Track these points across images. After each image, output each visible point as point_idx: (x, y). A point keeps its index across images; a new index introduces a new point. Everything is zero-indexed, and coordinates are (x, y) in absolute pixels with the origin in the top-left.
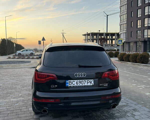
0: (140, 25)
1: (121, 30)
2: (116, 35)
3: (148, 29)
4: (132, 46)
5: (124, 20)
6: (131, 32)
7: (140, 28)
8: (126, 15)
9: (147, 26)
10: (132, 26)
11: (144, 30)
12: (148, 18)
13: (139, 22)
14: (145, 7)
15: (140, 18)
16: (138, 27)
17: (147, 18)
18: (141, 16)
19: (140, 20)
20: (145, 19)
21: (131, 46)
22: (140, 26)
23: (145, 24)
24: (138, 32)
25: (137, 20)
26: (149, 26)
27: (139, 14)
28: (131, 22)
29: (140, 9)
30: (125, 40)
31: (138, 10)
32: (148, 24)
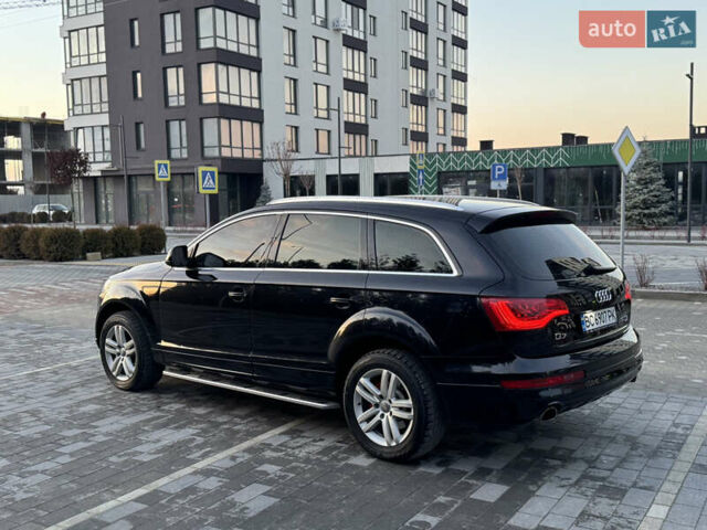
0: (179, 95)
2: (26, 130)
3: (219, 118)
6: (137, 125)
7: (179, 107)
8: (102, 30)
9: (213, 104)
10: (140, 95)
11: (201, 119)
12: (217, 62)
13: (175, 81)
14: (197, 10)
15: (176, 61)
16: (173, 102)
17: (213, 65)
18: (179, 48)
19: (181, 70)
20: (203, 66)
22: (182, 98)
23: (204, 91)
24: (174, 126)
25: (165, 69)
26: (225, 105)
27: (169, 37)
28: (134, 74)
29: (175, 12)
30: (104, 162)
31: (162, 15)
32: (218, 92)
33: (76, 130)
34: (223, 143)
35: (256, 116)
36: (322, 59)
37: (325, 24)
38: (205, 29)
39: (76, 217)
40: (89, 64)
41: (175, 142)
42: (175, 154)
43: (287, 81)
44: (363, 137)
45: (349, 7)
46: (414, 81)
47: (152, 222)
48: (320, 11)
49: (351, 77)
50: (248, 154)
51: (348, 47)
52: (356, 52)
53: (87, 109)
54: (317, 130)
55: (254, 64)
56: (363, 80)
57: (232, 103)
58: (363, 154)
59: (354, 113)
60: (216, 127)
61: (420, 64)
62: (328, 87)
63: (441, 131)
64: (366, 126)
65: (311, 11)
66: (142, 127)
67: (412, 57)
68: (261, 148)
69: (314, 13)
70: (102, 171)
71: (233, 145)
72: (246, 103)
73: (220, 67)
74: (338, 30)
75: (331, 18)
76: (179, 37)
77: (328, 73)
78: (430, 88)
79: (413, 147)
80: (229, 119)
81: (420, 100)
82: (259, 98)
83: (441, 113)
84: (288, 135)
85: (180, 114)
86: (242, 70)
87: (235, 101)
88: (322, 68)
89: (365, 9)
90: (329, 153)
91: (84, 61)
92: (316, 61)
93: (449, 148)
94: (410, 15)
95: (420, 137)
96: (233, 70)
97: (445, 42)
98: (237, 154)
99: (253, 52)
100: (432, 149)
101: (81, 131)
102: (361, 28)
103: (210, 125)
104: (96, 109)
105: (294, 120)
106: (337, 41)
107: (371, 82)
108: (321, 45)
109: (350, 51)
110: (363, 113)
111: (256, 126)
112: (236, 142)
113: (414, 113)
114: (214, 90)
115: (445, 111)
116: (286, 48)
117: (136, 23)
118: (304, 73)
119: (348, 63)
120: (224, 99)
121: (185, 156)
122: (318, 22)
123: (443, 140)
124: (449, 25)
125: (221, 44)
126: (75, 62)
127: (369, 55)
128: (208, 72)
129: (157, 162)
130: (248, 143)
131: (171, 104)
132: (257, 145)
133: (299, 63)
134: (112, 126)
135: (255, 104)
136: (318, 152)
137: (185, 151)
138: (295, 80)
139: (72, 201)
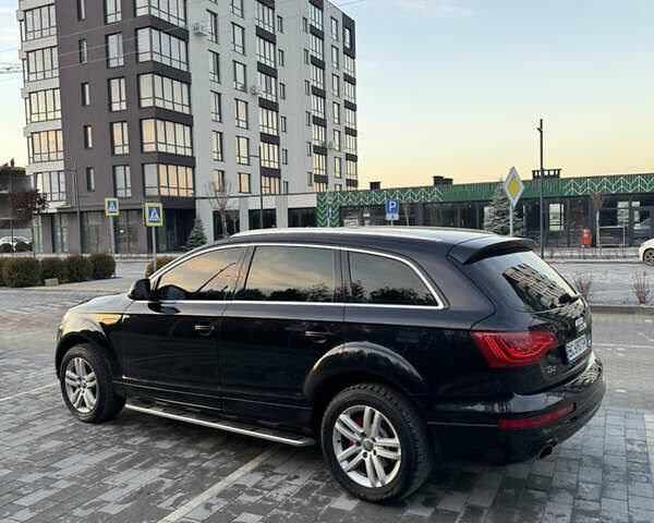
0: (124, 145)
1: (37, 158)
3: (158, 163)
4: (97, 231)
5: (51, 116)
6: (88, 169)
7: (124, 155)
8: (57, 92)
9: (154, 152)
10: (90, 145)
11: (143, 165)
12: (156, 118)
13: (120, 133)
14: (138, 75)
15: (121, 117)
16: (118, 151)
17: (152, 120)
18: (124, 107)
19: (125, 124)
21: (93, 229)
22: (126, 147)
23: (145, 141)
24: (120, 170)
25: (111, 124)
26: (163, 153)
27: (115, 97)
28: (86, 128)
29: (119, 78)
30: (59, 201)
31: (109, 80)
32: (157, 142)
33: (36, 174)
34: (162, 184)
35: (189, 162)
36: (242, 117)
37: (244, 89)
38: (146, 91)
39: (36, 248)
40: (47, 120)
41: (120, 184)
42: (121, 193)
43: (214, 135)
44: (277, 180)
45: (263, 76)
46: (316, 135)
47: (101, 250)
48: (240, 79)
49: (266, 132)
50: (183, 193)
51: (263, 107)
52: (270, 112)
53: (45, 157)
54: (240, 174)
55: (187, 120)
56: (275, 134)
57: (169, 151)
58: (277, 192)
59: (269, 161)
60: (155, 171)
61: (320, 122)
62: (248, 139)
63: (338, 175)
64: (279, 170)
65: (233, 78)
66: (92, 171)
67: (314, 116)
68: (194, 188)
69: (235, 80)
70: (58, 209)
71: (171, 185)
72: (180, 151)
73: (158, 122)
74: (255, 94)
75: (249, 85)
76: (124, 98)
77: (247, 128)
78: (328, 141)
79: (316, 187)
80: (167, 164)
81: (321, 150)
82: (192, 148)
83: (337, 160)
84: (216, 177)
85: (125, 161)
86: (177, 125)
87: (171, 150)
88: (243, 124)
89: (276, 78)
90: (250, 192)
91: (43, 117)
92: (237, 118)
93: (344, 188)
94: (311, 83)
95: (322, 179)
96: (169, 125)
97: (339, 105)
98: (174, 193)
99: (186, 111)
100: (331, 188)
101: (39, 175)
102: (274, 93)
103: (150, 170)
104: (53, 156)
105: (220, 166)
106: (253, 104)
107: (282, 135)
108: (241, 106)
109: (265, 111)
110: (276, 160)
111: (189, 170)
112: (173, 183)
113: (317, 160)
114: (153, 140)
115: (340, 159)
116: (213, 107)
117: (87, 86)
118: (228, 127)
119: (263, 121)
120: (162, 148)
121: (129, 195)
122: (239, 87)
123: (339, 181)
124: (342, 92)
125: (159, 103)
126: (35, 118)
127: (280, 114)
128: (148, 126)
129: (107, 200)
130: (182, 184)
131: (117, 152)
132: (191, 186)
133: (224, 119)
134: (67, 170)
135: (189, 153)
136: (240, 192)
137: (129, 191)
138: (221, 133)
139: (33, 233)
